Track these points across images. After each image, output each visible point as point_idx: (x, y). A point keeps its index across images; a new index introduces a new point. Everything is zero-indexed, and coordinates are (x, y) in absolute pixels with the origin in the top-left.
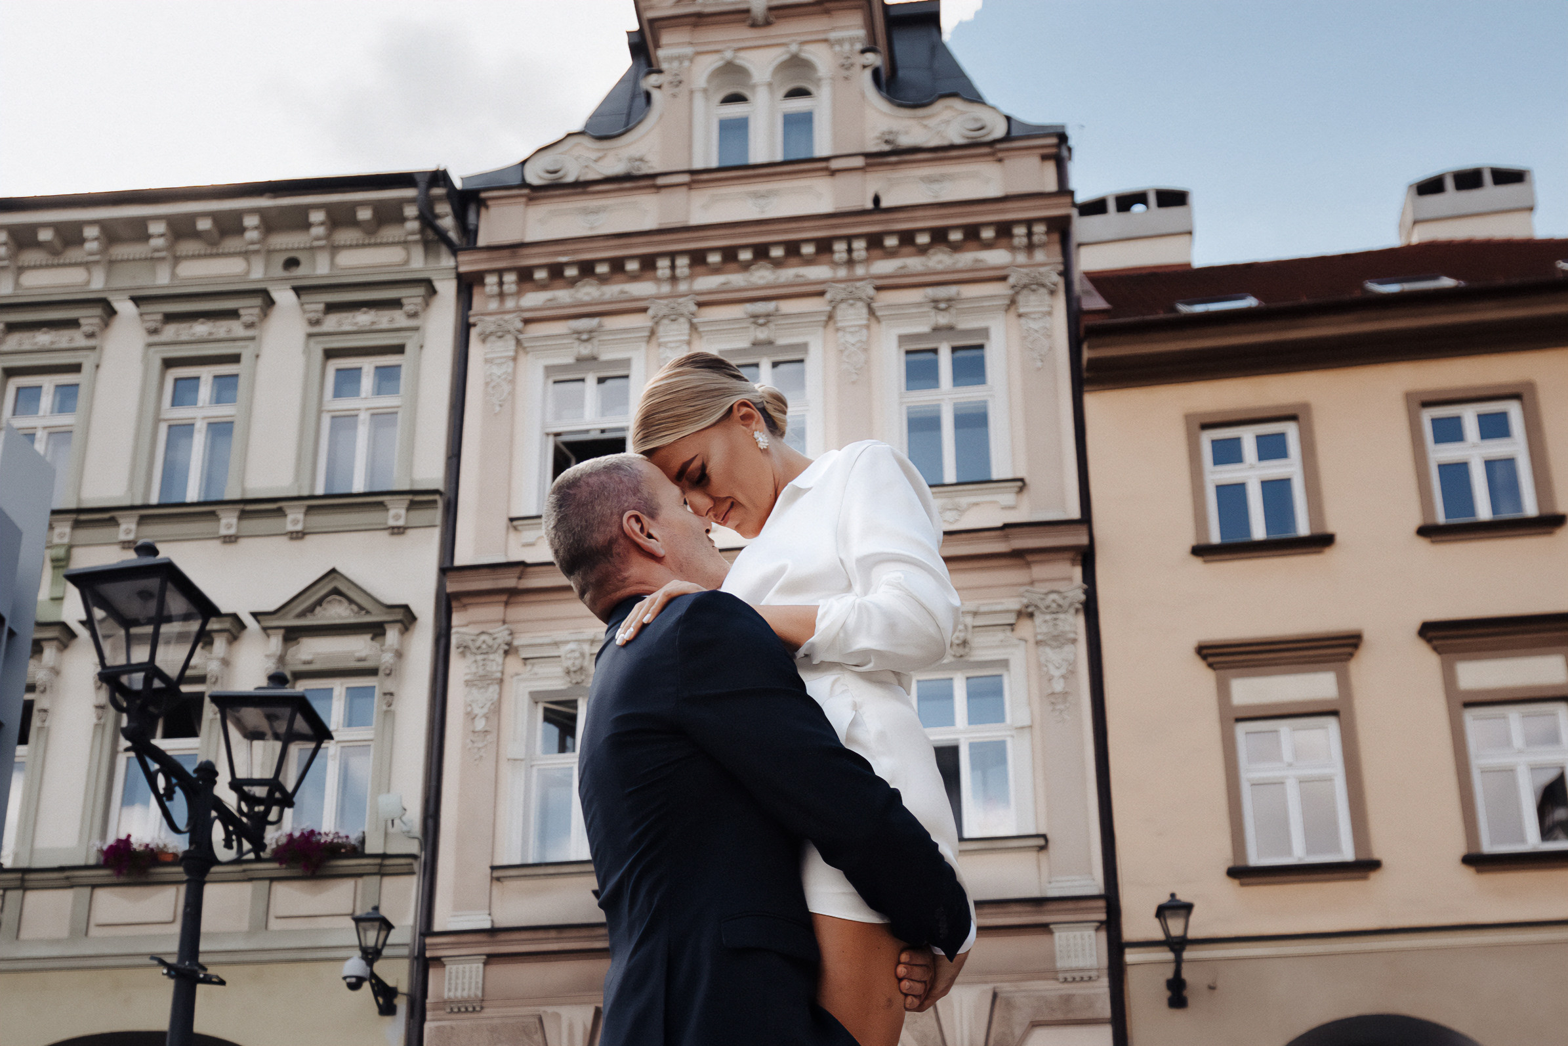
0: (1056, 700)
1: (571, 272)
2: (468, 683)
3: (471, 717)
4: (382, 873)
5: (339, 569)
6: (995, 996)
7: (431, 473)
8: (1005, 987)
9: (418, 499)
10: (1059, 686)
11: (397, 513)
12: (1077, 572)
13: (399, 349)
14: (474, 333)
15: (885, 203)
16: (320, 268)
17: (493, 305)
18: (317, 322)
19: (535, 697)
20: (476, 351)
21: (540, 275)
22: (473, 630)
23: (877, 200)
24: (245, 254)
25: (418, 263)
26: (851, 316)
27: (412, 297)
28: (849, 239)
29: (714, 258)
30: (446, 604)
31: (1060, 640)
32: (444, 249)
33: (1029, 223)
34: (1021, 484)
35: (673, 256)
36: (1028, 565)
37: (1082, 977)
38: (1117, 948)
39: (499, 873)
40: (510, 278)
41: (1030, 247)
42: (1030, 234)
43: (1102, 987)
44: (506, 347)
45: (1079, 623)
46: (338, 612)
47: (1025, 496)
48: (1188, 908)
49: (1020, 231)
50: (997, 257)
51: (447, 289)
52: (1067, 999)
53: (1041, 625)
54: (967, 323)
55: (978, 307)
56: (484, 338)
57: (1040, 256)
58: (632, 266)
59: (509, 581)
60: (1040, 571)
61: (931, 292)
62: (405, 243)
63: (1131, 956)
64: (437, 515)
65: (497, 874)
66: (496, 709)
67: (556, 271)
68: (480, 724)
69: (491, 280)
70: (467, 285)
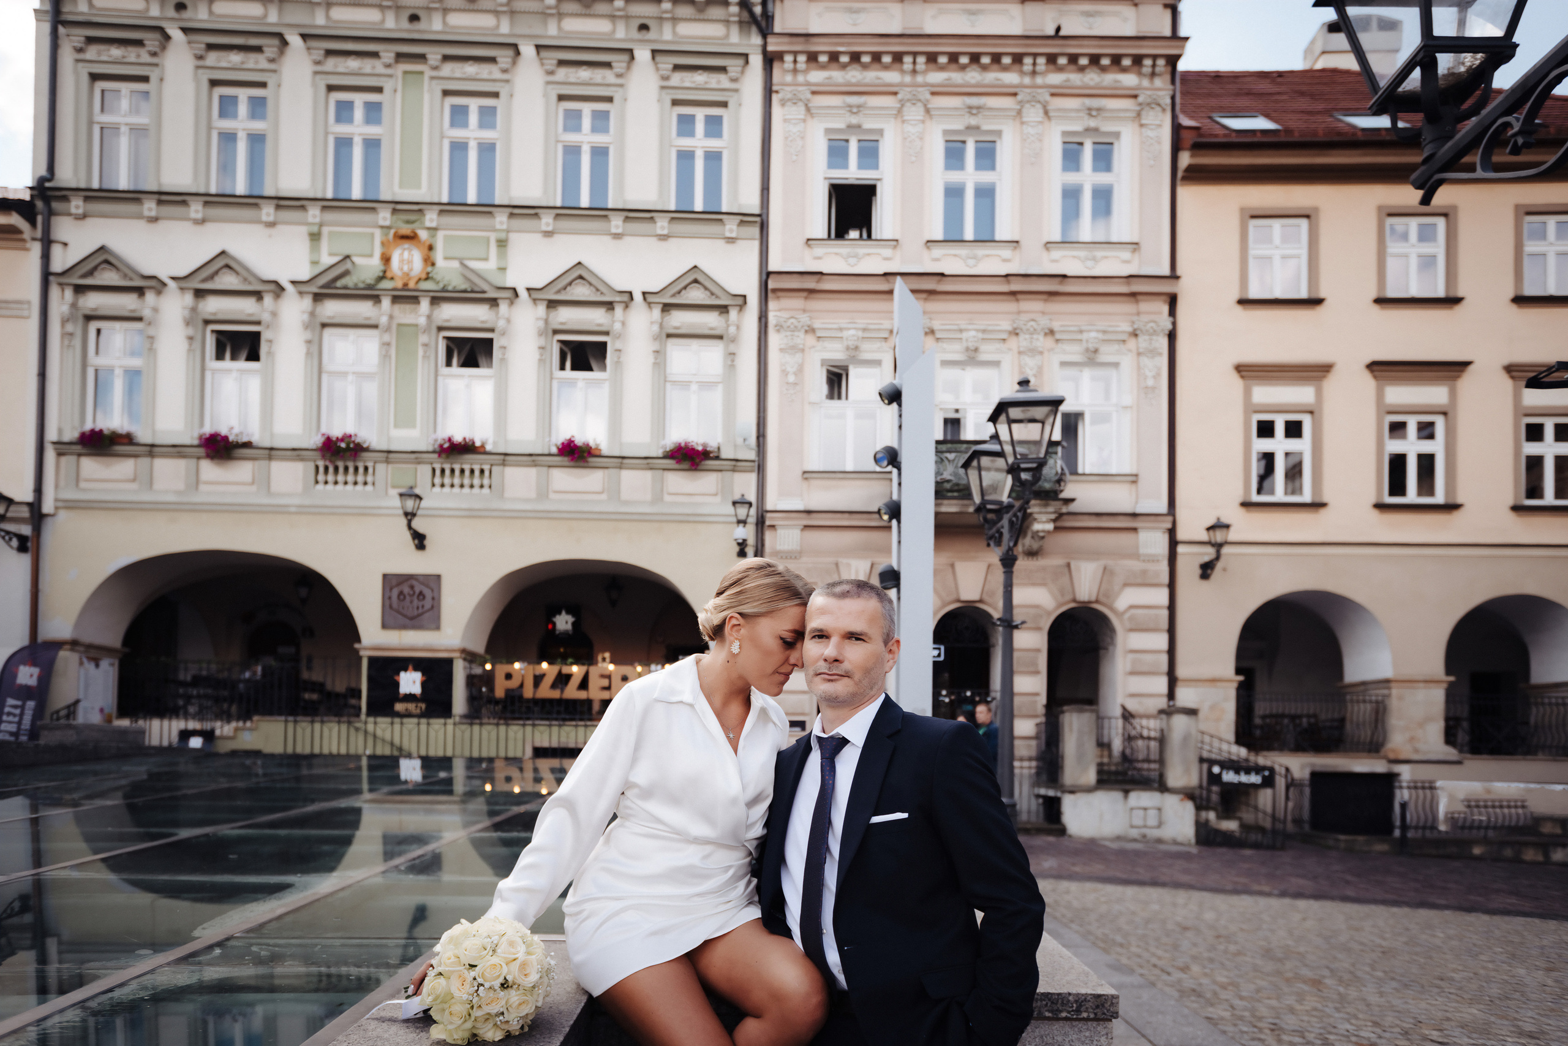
0: (1148, 391)
1: (844, 59)
2: (781, 350)
3: (784, 373)
4: (734, 470)
5: (699, 265)
6: (1105, 569)
7: (750, 202)
8: (1110, 563)
9: (744, 218)
10: (1150, 382)
11: (731, 227)
12: (1165, 309)
13: (724, 104)
14: (775, 97)
15: (1062, 33)
16: (666, 35)
17: (789, 78)
18: (666, 78)
19: (824, 362)
20: (777, 111)
21: (823, 59)
22: (785, 315)
23: (1058, 29)
24: (612, 17)
25: (736, 40)
26: (1033, 114)
27: (734, 65)
28: (1035, 55)
29: (943, 60)
30: (765, 293)
31: (1153, 353)
32: (754, 29)
33: (1155, 57)
34: (1135, 246)
35: (915, 54)
36: (1137, 302)
37: (1152, 559)
38: (1173, 543)
39: (807, 475)
40: (802, 58)
41: (1153, 75)
42: (1154, 66)
43: (1164, 567)
44: (798, 111)
45: (1164, 342)
46: (696, 295)
47: (1136, 255)
48: (1227, 527)
49: (1148, 62)
50: (1129, 80)
51: (756, 61)
52: (1144, 572)
53: (1143, 342)
54: (1107, 127)
55: (1116, 116)
56: (783, 102)
57: (1158, 82)
58: (886, 59)
59: (810, 283)
60: (1145, 306)
61: (1088, 102)
62: (727, 22)
63: (1180, 549)
64: (755, 231)
65: (806, 475)
66: (800, 370)
67: (834, 57)
68: (791, 378)
69: (789, 58)
70: (770, 60)
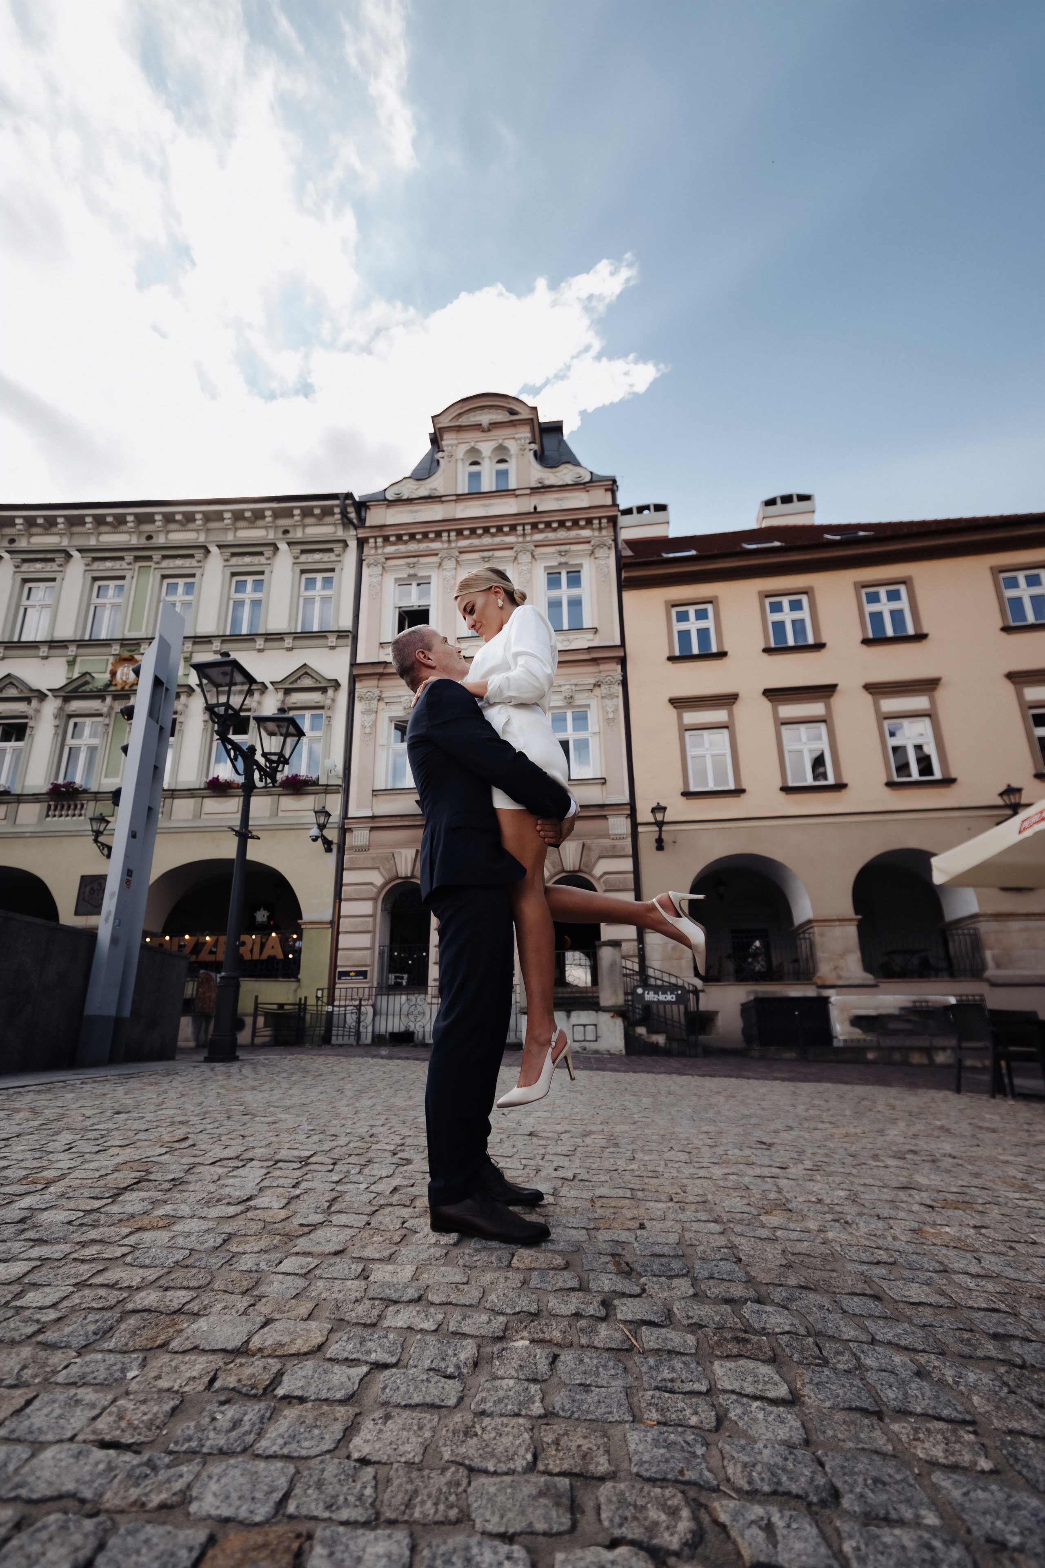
0: (609, 721)
1: (406, 538)
2: (362, 713)
3: (364, 727)
4: (328, 792)
5: (308, 664)
6: (584, 845)
7: (346, 623)
8: (588, 842)
9: (341, 634)
10: (611, 716)
11: (332, 640)
12: (619, 667)
13: (332, 570)
14: (364, 563)
15: (539, 509)
16: (298, 534)
17: (373, 552)
18: (297, 558)
19: (391, 719)
20: (365, 572)
21: (393, 539)
22: (365, 690)
23: (535, 508)
24: (266, 527)
25: (340, 533)
26: (525, 558)
27: (338, 548)
28: (524, 525)
29: (466, 533)
30: (353, 679)
31: (611, 696)
32: (351, 527)
33: (600, 518)
34: (595, 630)
35: (449, 531)
36: (598, 664)
37: (621, 837)
38: (634, 825)
40: (380, 540)
41: (600, 529)
42: (600, 523)
43: (629, 841)
44: (378, 570)
45: (620, 688)
46: (307, 682)
47: (597, 636)
48: (664, 809)
49: (596, 522)
50: (586, 533)
51: (353, 544)
52: (615, 847)
53: (604, 690)
54: (573, 561)
55: (577, 554)
56: (369, 566)
57: (604, 532)
58: (432, 536)
59: (380, 670)
60: (604, 667)
61: (558, 548)
62: (334, 524)
63: (641, 828)
64: (349, 641)
65: (375, 793)
66: (374, 724)
67: (399, 537)
68: (368, 730)
69: (372, 541)
70: (361, 543)
